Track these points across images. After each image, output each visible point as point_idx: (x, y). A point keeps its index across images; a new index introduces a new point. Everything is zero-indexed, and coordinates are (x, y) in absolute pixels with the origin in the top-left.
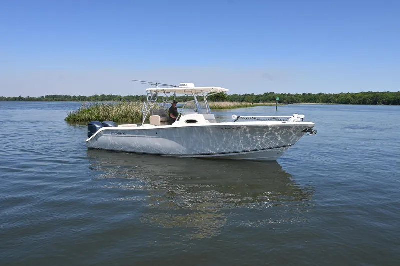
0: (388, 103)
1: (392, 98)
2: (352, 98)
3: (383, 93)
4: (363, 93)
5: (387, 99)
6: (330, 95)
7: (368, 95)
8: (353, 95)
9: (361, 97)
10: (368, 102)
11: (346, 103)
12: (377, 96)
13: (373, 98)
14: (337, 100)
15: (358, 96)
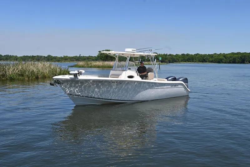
2: (224, 58)
4: (233, 53)
6: (205, 55)
7: (237, 56)
8: (225, 55)
10: (237, 61)
11: (219, 62)
12: (245, 56)
13: (241, 58)
14: (211, 59)
15: (228, 56)
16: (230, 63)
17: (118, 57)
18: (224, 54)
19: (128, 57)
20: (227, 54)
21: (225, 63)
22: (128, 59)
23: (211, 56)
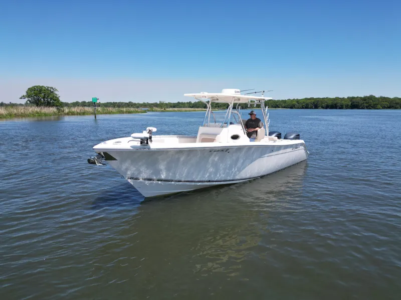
0: (327, 107)
1: (330, 103)
2: (297, 103)
3: (323, 98)
4: (306, 99)
5: (326, 103)
6: (278, 101)
7: (310, 101)
8: (298, 101)
9: (304, 103)
10: (310, 107)
11: (291, 108)
12: (318, 101)
13: (314, 103)
14: (284, 105)
15: (301, 101)
16: (303, 108)
17: (210, 103)
18: (297, 99)
19: (231, 103)
20: (300, 100)
21: (298, 108)
22: (231, 106)
23: (284, 101)
